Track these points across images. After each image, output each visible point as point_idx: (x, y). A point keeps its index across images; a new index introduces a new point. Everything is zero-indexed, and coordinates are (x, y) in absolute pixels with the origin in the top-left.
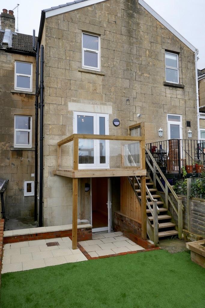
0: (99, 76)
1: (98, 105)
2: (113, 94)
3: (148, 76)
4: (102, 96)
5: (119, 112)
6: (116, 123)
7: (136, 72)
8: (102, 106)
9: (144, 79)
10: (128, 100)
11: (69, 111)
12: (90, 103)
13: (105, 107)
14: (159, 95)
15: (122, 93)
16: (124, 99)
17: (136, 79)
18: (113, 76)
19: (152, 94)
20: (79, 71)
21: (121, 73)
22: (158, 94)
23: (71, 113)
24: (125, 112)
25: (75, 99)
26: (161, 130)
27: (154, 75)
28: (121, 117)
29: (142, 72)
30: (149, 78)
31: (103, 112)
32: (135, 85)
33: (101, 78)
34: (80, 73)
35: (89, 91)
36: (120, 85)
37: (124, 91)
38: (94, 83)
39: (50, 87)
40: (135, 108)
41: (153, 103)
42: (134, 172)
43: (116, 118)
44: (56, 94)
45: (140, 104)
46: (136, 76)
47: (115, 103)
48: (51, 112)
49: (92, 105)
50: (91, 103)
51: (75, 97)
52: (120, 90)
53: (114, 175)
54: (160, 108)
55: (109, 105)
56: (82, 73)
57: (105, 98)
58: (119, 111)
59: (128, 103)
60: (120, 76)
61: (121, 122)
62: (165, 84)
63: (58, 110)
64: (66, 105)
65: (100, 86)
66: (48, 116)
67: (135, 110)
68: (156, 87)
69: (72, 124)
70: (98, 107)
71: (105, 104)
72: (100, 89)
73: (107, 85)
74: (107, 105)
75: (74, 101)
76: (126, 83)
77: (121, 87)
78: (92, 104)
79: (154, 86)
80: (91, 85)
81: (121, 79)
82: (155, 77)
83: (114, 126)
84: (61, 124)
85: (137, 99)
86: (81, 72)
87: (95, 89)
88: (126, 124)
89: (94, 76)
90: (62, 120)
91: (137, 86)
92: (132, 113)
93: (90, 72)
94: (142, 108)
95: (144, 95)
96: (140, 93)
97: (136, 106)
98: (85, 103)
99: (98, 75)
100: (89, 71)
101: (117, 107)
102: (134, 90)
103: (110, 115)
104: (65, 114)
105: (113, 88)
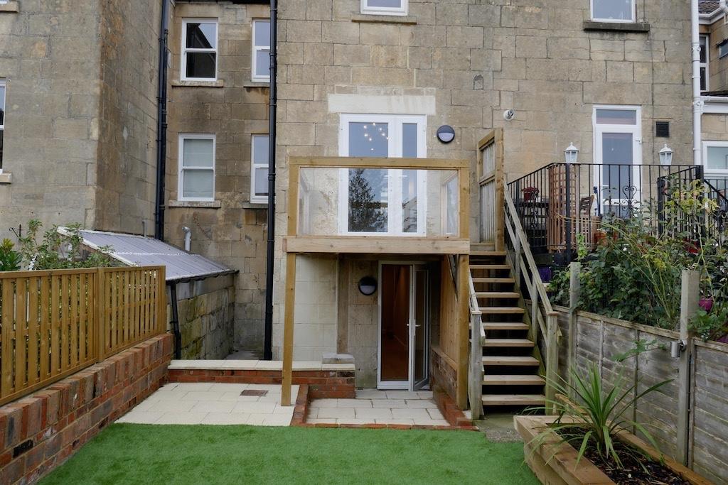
0: (403, 27)
1: (401, 95)
2: (439, 67)
3: (537, 10)
4: (410, 75)
5: (455, 109)
6: (446, 137)
7: (501, 6)
8: (410, 98)
9: (525, 20)
10: (478, 78)
11: (329, 115)
12: (379, 92)
13: (418, 98)
14: (568, 59)
15: (463, 61)
16: (469, 76)
17: (502, 22)
18: (440, 22)
19: (547, 58)
20: (354, 21)
21: (459, 14)
22: (567, 56)
23: (335, 118)
24: (469, 108)
25: (344, 86)
26: (572, 148)
27: (555, 7)
28: (458, 121)
29: (519, 4)
30: (539, 16)
31: (412, 112)
32: (500, 39)
33: (408, 30)
34: (356, 25)
35: (377, 64)
36: (457, 43)
37: (469, 57)
38: (390, 44)
39: (287, 65)
40: (498, 98)
41: (549, 80)
42: (436, 245)
43: (444, 123)
44: (301, 78)
45: (513, 85)
46: (502, 16)
47: (444, 87)
48: (289, 119)
49: (385, 97)
50: (382, 92)
51: (343, 81)
52: (457, 55)
53: (381, 248)
54: (572, 90)
55: (428, 93)
56: (361, 24)
57: (417, 77)
58: (453, 107)
59: (478, 85)
60: (458, 22)
61: (458, 132)
62: (587, 27)
63: (304, 112)
64: (323, 100)
65: (406, 50)
66: (283, 127)
67: (498, 101)
68: (561, 37)
69: (337, 142)
70: (398, 100)
71: (418, 93)
72: (404, 58)
73: (423, 46)
74: (423, 94)
75: (341, 90)
76: (475, 38)
77: (459, 48)
78: (385, 94)
79: (556, 35)
80: (383, 50)
81: (459, 28)
82: (559, 11)
83: (440, 143)
84: (312, 143)
85: (503, 75)
86: (359, 22)
87: (393, 60)
88: (472, 137)
89: (391, 27)
90: (314, 135)
91: (505, 41)
92: (488, 110)
93: (380, 19)
94: (517, 95)
95: (524, 62)
96: (514, 57)
97: (500, 91)
98: (366, 92)
99: (399, 26)
100: (377, 19)
101: (448, 96)
102: (495, 52)
103: (430, 119)
104: (321, 121)
105: (438, 52)
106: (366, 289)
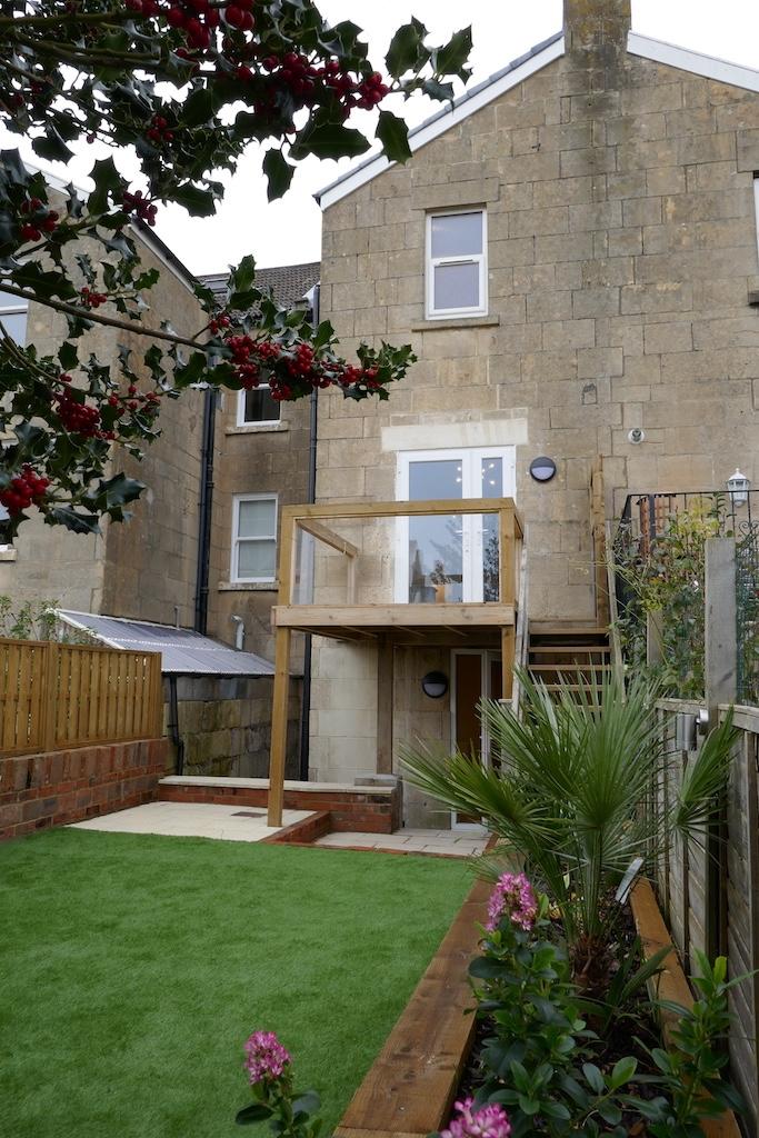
0: (483, 331)
1: (478, 420)
2: (532, 379)
3: (673, 286)
4: (491, 392)
5: (556, 435)
6: (543, 473)
7: (621, 287)
8: (492, 424)
9: (657, 302)
10: (590, 388)
11: (383, 455)
12: (449, 420)
13: (504, 423)
14: (726, 348)
15: (567, 367)
16: (575, 387)
17: (623, 308)
18: (532, 319)
19: (694, 350)
20: (415, 331)
21: (559, 304)
22: (724, 345)
23: (391, 458)
24: (577, 431)
25: (402, 415)
26: (738, 476)
27: (703, 279)
28: (560, 450)
29: (646, 281)
30: (678, 293)
31: (495, 442)
32: (620, 332)
33: (487, 334)
34: (418, 335)
35: (447, 382)
36: (556, 343)
37: (575, 361)
38: (464, 355)
39: (330, 395)
40: (619, 412)
41: (698, 381)
42: (466, 614)
43: (541, 455)
44: (348, 411)
45: (642, 394)
46: (623, 300)
47: (539, 405)
48: (332, 464)
49: (458, 425)
50: (454, 419)
51: (401, 410)
52: (557, 360)
54: (735, 392)
55: (516, 416)
56: (425, 334)
57: (501, 395)
58: (553, 431)
59: (589, 398)
60: (558, 315)
61: (561, 466)
62: (753, 300)
63: (352, 454)
64: (375, 436)
65: (485, 361)
66: (324, 475)
67: (620, 418)
68: (713, 320)
69: (393, 489)
70: (476, 428)
71: (504, 416)
72: (483, 372)
73: (509, 353)
74: (509, 417)
75: (399, 422)
76: (584, 332)
77: (561, 351)
78: (457, 421)
79: (706, 317)
80: (454, 364)
81: (560, 324)
82: (708, 283)
83: (535, 483)
84: (361, 493)
85: (626, 381)
86: (422, 331)
87: (467, 375)
88: (581, 470)
89: (464, 333)
90: (363, 482)
91: (628, 334)
92: (606, 431)
93: (449, 324)
94: (649, 407)
95: (657, 359)
96: (641, 354)
97: (622, 404)
98: (432, 421)
99: (475, 330)
100: (444, 325)
101: (546, 417)
102: (613, 351)
103: (520, 449)
104: (373, 463)
105: (531, 358)
106: (434, 689)
